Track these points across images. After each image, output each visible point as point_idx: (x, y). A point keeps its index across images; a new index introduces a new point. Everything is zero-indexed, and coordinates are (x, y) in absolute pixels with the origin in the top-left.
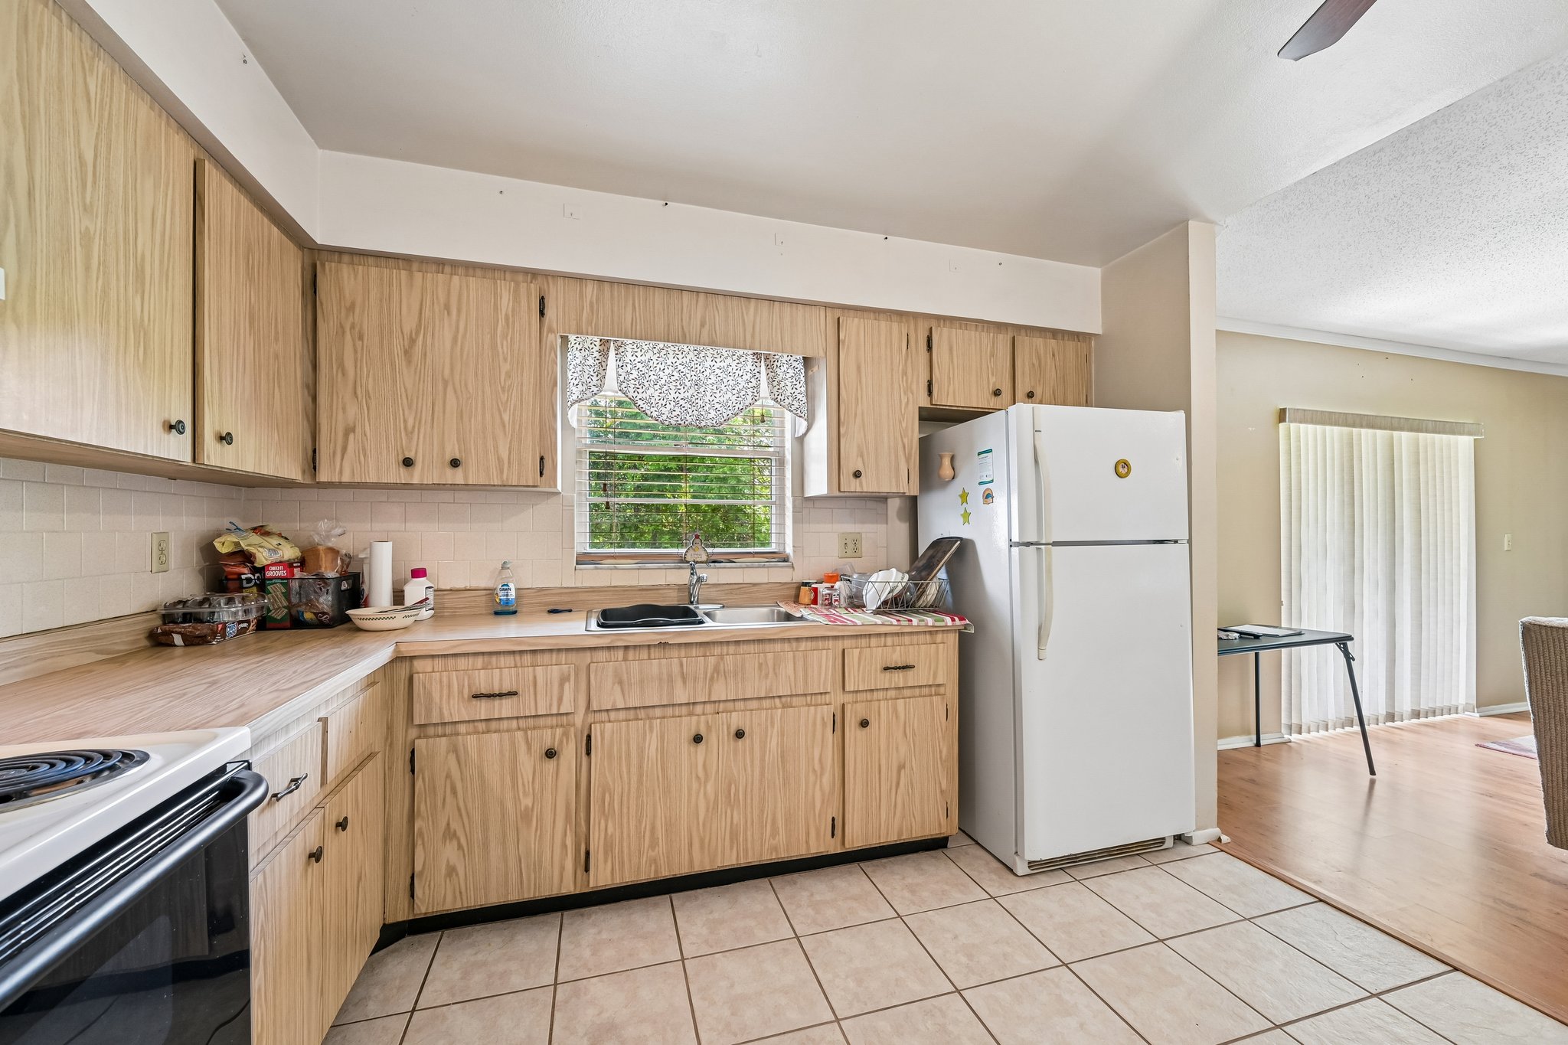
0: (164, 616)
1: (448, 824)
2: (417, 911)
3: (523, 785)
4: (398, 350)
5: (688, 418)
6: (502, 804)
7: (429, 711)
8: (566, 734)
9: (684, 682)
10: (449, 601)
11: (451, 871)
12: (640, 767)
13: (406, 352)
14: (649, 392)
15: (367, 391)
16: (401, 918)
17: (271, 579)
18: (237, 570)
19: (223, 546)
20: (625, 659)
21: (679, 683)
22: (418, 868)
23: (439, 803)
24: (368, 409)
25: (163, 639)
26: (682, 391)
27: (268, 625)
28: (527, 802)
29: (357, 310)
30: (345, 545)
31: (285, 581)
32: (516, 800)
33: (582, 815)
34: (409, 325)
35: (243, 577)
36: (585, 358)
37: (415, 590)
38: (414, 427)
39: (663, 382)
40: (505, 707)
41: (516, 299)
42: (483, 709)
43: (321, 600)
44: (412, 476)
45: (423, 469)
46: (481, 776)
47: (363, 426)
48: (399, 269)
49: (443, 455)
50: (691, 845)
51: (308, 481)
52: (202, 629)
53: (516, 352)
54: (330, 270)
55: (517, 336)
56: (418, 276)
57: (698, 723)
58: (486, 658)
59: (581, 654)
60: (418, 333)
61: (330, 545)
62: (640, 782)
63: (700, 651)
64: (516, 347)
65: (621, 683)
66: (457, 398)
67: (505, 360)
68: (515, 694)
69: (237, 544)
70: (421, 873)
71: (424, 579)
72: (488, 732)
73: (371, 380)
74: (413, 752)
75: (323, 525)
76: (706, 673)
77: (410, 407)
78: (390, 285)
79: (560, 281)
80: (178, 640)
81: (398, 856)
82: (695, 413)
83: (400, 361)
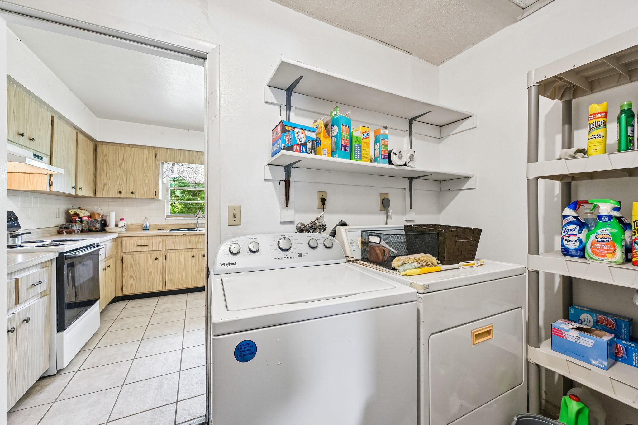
0: (60, 227)
1: (131, 274)
2: (123, 293)
3: (150, 266)
4: (118, 166)
5: (196, 181)
6: (144, 270)
7: (126, 249)
8: (160, 255)
9: (190, 244)
10: (130, 227)
11: (132, 285)
12: (179, 263)
13: (120, 166)
14: (186, 175)
15: (110, 176)
16: (119, 295)
17: (84, 220)
18: (75, 218)
19: (72, 212)
20: (175, 238)
21: (189, 244)
22: (123, 284)
23: (129, 270)
24: (110, 180)
25: (61, 232)
26: (195, 174)
27: (83, 231)
28: (151, 270)
29: (107, 156)
30: (102, 212)
31: (87, 221)
32: (148, 269)
33: (164, 273)
34: (121, 160)
35: (77, 219)
36: (168, 166)
37: (121, 224)
38: (122, 184)
39: (190, 172)
40: (145, 249)
41: (149, 153)
42: (140, 249)
43: (97, 225)
44: (121, 196)
45: (124, 194)
46: (139, 264)
47: (108, 184)
48: (118, 146)
49: (129, 191)
50: (192, 281)
51: (94, 197)
52: (70, 230)
53: (149, 166)
54: (100, 146)
55: (149, 162)
56: (123, 148)
57: (193, 253)
58: (140, 237)
59: (164, 237)
60: (123, 161)
61: (98, 212)
62: (179, 266)
63: (194, 237)
64: (149, 165)
65: (174, 244)
66: (133, 177)
67: (146, 168)
68: (148, 245)
69: (75, 212)
70: (124, 285)
71: (123, 221)
72: (141, 254)
73: (111, 172)
74: (122, 258)
75: (96, 207)
76: (195, 242)
77: (121, 179)
78: (116, 150)
79: (161, 149)
80: (64, 232)
81: (119, 282)
82: (198, 180)
83: (118, 168)
